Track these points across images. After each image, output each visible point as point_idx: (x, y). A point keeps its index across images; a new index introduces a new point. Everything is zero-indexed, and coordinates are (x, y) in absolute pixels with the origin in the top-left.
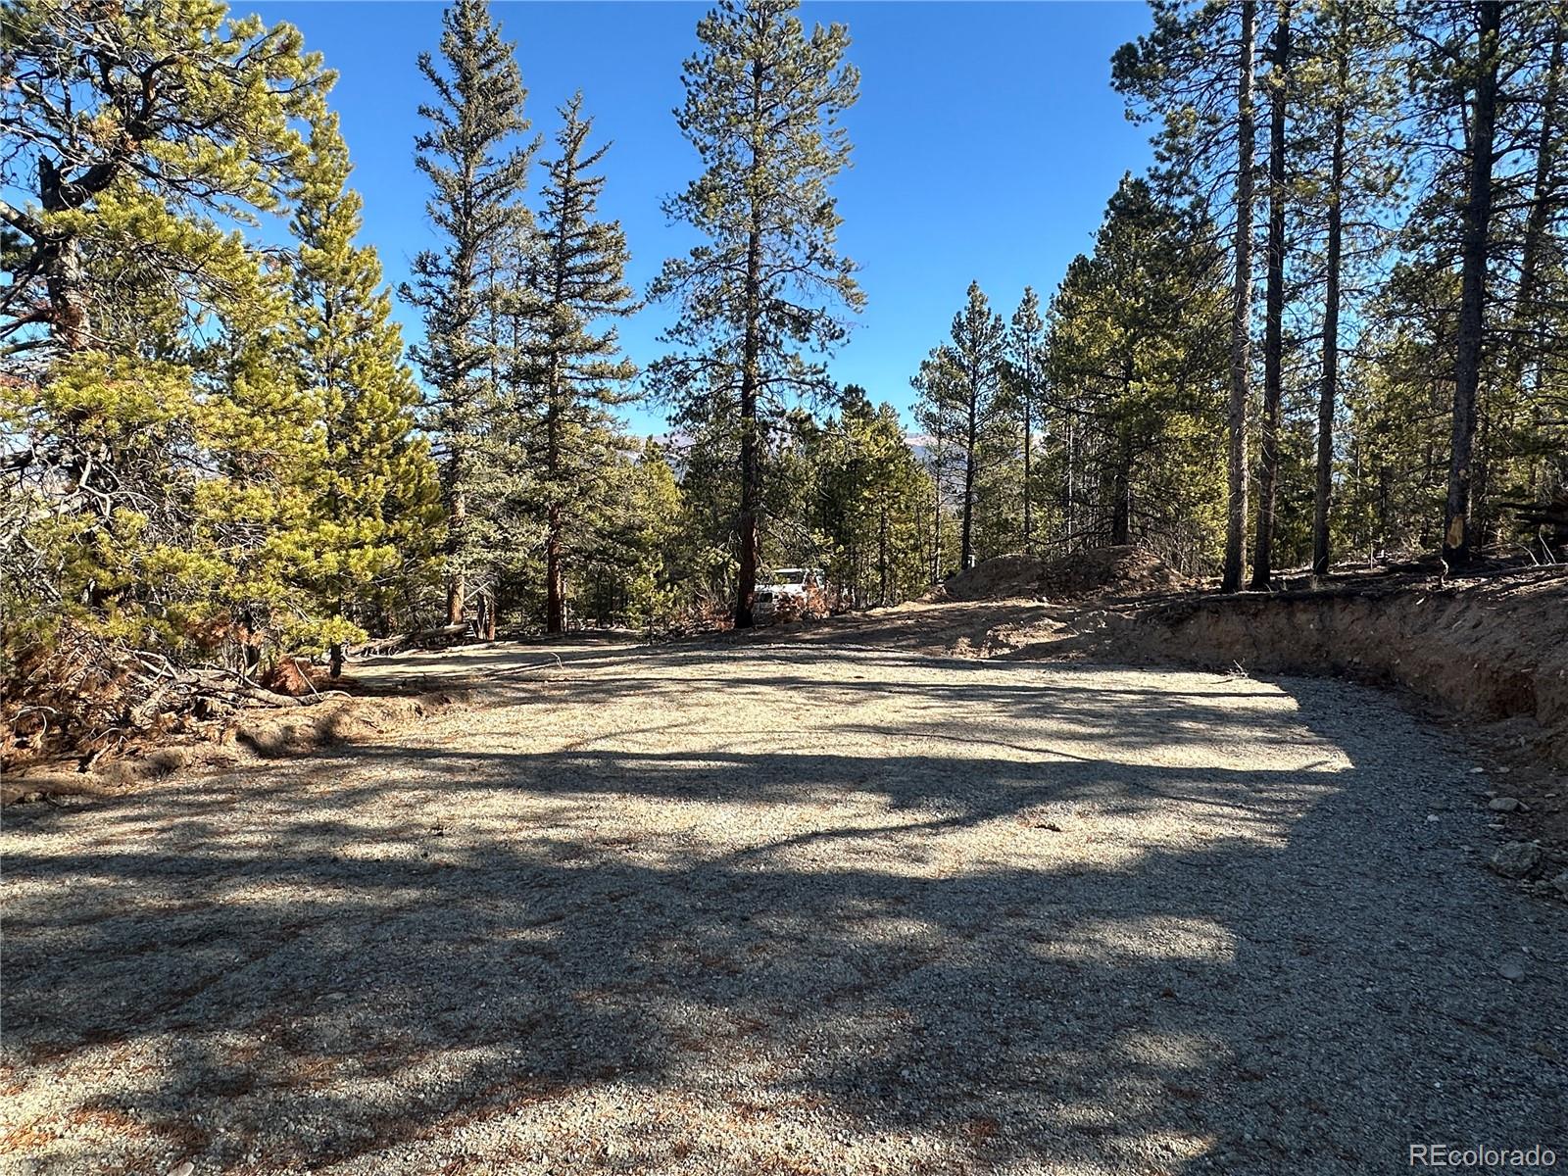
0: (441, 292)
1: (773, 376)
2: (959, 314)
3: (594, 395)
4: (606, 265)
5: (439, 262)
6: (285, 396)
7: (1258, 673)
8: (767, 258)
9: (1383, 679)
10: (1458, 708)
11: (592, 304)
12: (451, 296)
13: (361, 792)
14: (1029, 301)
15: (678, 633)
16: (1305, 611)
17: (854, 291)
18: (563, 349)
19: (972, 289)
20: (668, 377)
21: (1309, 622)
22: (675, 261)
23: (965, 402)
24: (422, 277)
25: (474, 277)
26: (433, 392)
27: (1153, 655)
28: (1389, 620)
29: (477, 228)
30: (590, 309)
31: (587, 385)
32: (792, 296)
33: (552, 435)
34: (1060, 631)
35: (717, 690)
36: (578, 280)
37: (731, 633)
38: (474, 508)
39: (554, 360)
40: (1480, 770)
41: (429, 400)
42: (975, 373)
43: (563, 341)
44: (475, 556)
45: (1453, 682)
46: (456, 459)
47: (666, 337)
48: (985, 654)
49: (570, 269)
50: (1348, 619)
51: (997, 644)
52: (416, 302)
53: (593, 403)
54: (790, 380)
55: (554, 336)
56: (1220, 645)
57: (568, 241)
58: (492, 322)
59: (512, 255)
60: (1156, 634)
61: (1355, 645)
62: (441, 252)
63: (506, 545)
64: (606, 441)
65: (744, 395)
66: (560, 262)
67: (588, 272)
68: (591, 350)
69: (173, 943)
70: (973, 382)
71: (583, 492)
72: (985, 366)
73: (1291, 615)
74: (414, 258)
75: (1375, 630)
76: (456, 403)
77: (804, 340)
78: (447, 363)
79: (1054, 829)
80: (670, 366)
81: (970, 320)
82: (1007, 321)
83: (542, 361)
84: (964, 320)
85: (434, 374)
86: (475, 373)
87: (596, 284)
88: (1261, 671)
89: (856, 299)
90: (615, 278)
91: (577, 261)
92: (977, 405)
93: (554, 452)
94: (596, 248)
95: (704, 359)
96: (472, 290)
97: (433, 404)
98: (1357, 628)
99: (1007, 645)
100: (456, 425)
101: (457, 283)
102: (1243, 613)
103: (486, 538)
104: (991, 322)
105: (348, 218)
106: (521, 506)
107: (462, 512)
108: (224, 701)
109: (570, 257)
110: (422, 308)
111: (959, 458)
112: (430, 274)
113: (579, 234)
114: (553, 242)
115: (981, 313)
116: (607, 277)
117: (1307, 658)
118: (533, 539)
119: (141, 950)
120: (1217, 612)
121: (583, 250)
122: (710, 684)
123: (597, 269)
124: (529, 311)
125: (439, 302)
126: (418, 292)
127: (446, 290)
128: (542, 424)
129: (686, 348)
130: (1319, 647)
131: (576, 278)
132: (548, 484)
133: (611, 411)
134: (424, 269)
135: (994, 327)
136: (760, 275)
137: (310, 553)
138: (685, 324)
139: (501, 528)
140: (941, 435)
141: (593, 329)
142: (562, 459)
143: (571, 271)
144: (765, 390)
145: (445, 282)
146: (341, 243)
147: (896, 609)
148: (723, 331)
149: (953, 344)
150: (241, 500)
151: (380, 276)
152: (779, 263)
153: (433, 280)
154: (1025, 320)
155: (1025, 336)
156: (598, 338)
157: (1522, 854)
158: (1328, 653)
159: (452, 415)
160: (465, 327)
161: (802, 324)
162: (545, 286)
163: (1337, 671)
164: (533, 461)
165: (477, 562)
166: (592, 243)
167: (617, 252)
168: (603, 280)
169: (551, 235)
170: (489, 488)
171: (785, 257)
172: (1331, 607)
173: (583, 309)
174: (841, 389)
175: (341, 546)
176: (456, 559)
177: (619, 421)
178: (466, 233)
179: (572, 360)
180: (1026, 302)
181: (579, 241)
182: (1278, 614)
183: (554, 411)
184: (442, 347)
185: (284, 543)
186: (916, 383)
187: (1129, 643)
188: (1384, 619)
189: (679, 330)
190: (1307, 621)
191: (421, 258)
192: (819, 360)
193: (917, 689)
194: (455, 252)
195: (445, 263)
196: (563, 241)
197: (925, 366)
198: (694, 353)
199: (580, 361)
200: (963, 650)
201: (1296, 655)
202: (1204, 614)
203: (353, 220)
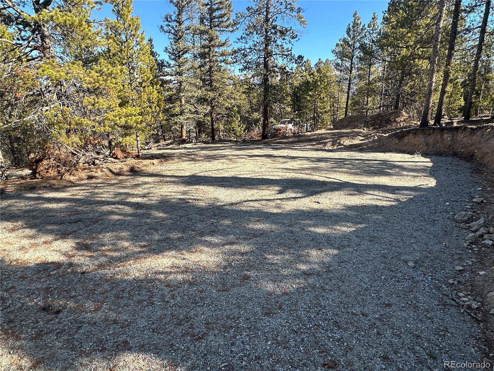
0: (173, 28)
1: (274, 53)
2: (349, 24)
3: (223, 61)
4: (225, 14)
5: (172, 17)
6: (108, 69)
7: (425, 155)
8: (272, 9)
9: (470, 157)
10: (489, 168)
11: (222, 29)
12: (176, 29)
13: (138, 184)
14: (374, 18)
15: (244, 141)
16: (447, 133)
17: (302, 20)
18: (213, 46)
19: (355, 14)
20: (239, 55)
21: (448, 137)
22: (239, 13)
23: (350, 58)
24: (167, 23)
25: (183, 22)
26: (172, 63)
27: (391, 148)
28: (476, 137)
29: (183, 4)
30: (221, 31)
31: (221, 58)
32: (280, 23)
33: (210, 76)
34: (362, 140)
35: (245, 158)
36: (217, 20)
37: (259, 141)
38: (187, 102)
39: (210, 49)
40: (480, 189)
41: (171, 66)
42: (354, 47)
43: (213, 43)
44: (188, 116)
45: (489, 159)
46: (181, 85)
47: (237, 41)
48: (335, 148)
49: (214, 17)
50: (462, 136)
51: (340, 144)
52: (166, 32)
53: (223, 64)
54: (279, 54)
55: (210, 41)
56: (415, 145)
57: (213, 6)
58: (193, 37)
59: (198, 12)
60: (393, 142)
61: (463, 145)
62: (172, 13)
63: (196, 112)
64: (227, 77)
65: (265, 60)
66: (211, 14)
67: (220, 17)
68: (221, 46)
69: (69, 223)
70: (353, 51)
71: (220, 95)
72: (358, 45)
73: (442, 135)
74: (164, 16)
75: (471, 140)
76: (179, 66)
77: (284, 39)
78: (176, 53)
79: (318, 203)
80: (240, 51)
81: (353, 27)
82: (366, 26)
83: (207, 50)
84: (351, 27)
85: (173, 57)
86: (185, 56)
87: (222, 22)
88: (427, 154)
89: (303, 22)
90: (228, 19)
91: (216, 14)
92: (353, 59)
93: (211, 82)
94: (222, 8)
95: (250, 48)
96: (183, 26)
97: (173, 67)
98: (465, 139)
99: (343, 145)
100: (180, 74)
101: (178, 24)
102: (425, 134)
103: (190, 111)
104: (361, 27)
105: (129, 6)
106: (202, 100)
107: (183, 102)
108: (100, 161)
109: (214, 12)
110: (168, 34)
111: (346, 79)
112: (169, 22)
113: (217, 3)
114: (208, 7)
115: (357, 24)
116: (226, 19)
117: (445, 150)
118: (205, 111)
119: (61, 224)
120: (415, 134)
121: (218, 9)
122: (244, 157)
123: (222, 16)
124: (202, 33)
125: (173, 31)
126: (166, 28)
127: (175, 27)
128: (208, 72)
129: (245, 45)
130: (450, 146)
131: (216, 20)
132: (209, 93)
133: (229, 66)
134: (167, 20)
135: (362, 29)
136: (269, 16)
137: (117, 118)
138: (243, 36)
139: (195, 107)
140: (341, 71)
141: (222, 38)
142: (214, 84)
143: (215, 17)
144: (272, 58)
145: (174, 24)
146: (127, 16)
147: (314, 133)
148: (257, 38)
149: (346, 36)
150: (97, 103)
151: (141, 26)
152: (276, 11)
153: (170, 24)
154: (372, 25)
155: (372, 32)
156: (223, 41)
157: (465, 215)
158: (453, 148)
159: (178, 70)
160: (181, 40)
161: (283, 33)
162: (206, 24)
163: (455, 155)
164: (204, 85)
165: (188, 118)
166: (221, 6)
167: (229, 9)
168: (225, 20)
169: (208, 4)
170: (190, 94)
171: (278, 9)
172: (457, 132)
173: (219, 31)
174: (296, 56)
175: (127, 116)
176: (181, 118)
177: (231, 70)
178: (179, 6)
179: (216, 49)
180: (373, 19)
181: (217, 5)
182: (437, 135)
183: (211, 67)
184: (175, 47)
185: (110, 115)
186: (333, 51)
187: (384, 145)
188: (475, 136)
189: (242, 38)
190: (447, 137)
191: (166, 16)
192: (289, 46)
193: (308, 159)
194: (177, 13)
195: (173, 17)
196: (212, 6)
197: (337, 45)
198: (247, 46)
199: (219, 50)
200: (329, 147)
201: (442, 149)
202: (411, 135)
203: (131, 7)
